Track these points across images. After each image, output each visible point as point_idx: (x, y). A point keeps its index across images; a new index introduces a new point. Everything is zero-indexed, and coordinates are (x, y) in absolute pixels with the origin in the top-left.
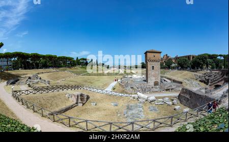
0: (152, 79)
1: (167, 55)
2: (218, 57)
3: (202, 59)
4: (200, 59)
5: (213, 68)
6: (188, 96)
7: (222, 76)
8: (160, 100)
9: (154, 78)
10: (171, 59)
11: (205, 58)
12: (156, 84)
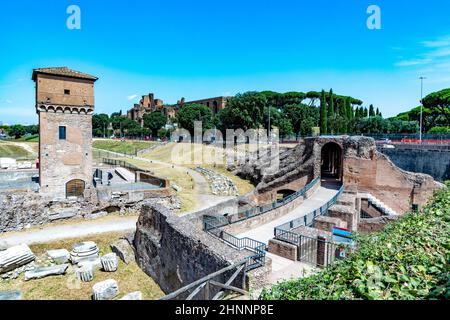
0: (57, 170)
1: (151, 96)
2: (304, 102)
3: (250, 108)
4: (242, 109)
5: (282, 135)
6: (155, 237)
7: (305, 161)
8: (55, 253)
9: (67, 169)
10: (164, 109)
11: (258, 104)
12: (75, 189)
